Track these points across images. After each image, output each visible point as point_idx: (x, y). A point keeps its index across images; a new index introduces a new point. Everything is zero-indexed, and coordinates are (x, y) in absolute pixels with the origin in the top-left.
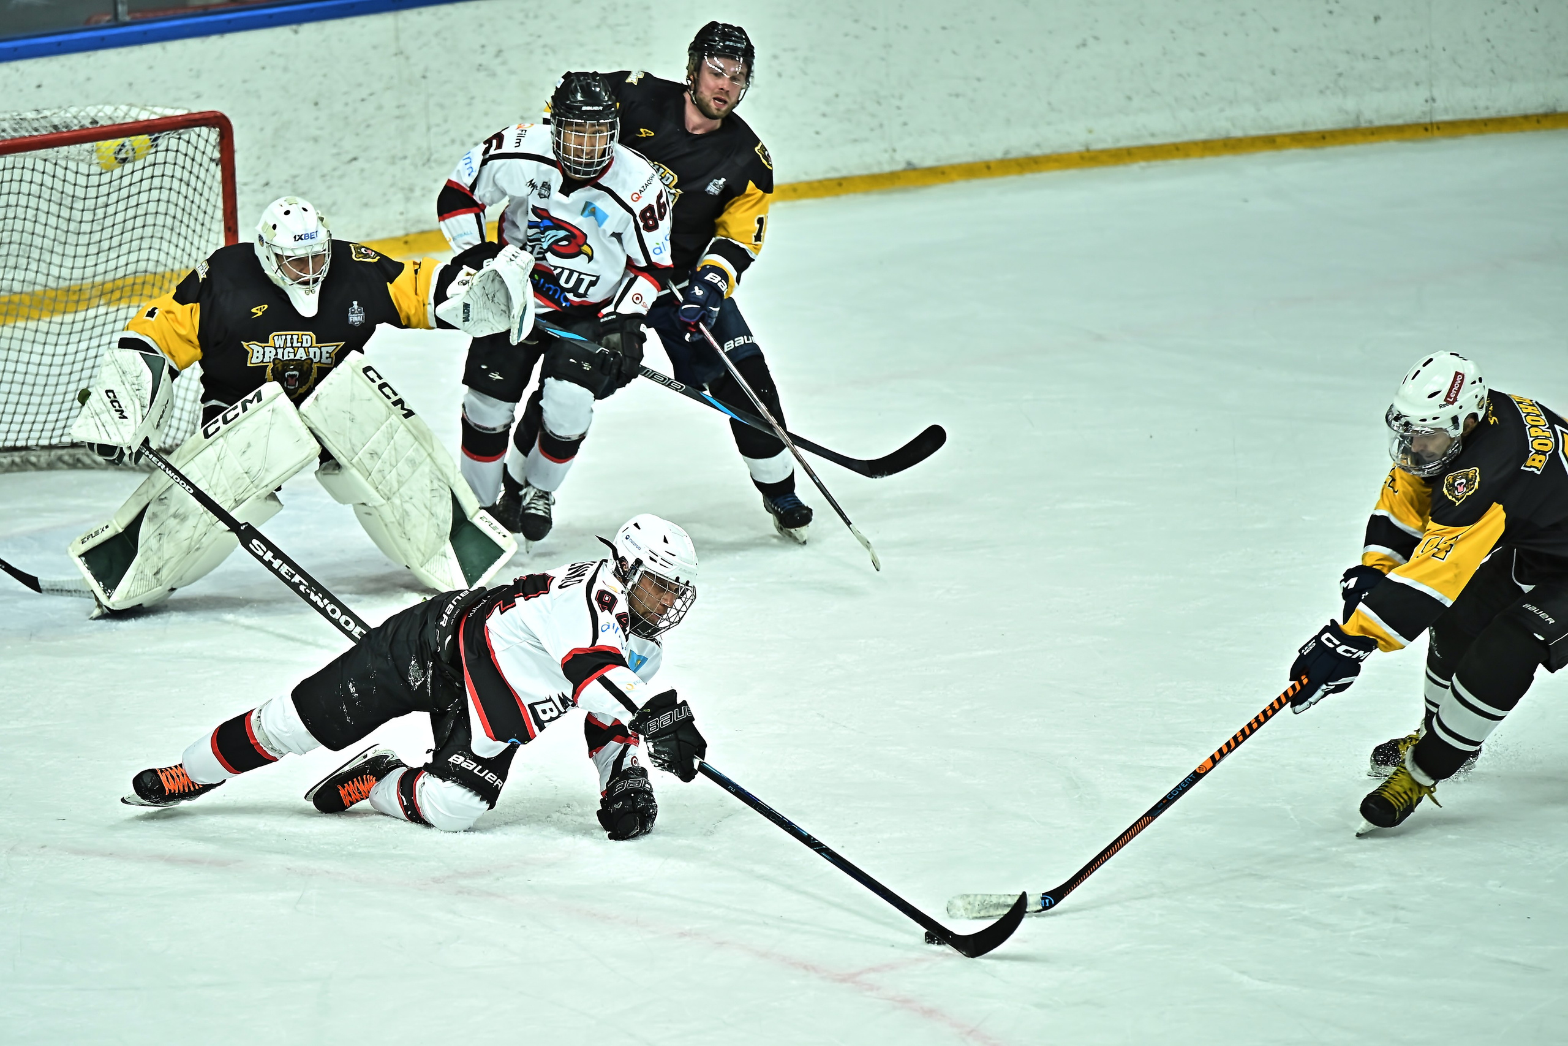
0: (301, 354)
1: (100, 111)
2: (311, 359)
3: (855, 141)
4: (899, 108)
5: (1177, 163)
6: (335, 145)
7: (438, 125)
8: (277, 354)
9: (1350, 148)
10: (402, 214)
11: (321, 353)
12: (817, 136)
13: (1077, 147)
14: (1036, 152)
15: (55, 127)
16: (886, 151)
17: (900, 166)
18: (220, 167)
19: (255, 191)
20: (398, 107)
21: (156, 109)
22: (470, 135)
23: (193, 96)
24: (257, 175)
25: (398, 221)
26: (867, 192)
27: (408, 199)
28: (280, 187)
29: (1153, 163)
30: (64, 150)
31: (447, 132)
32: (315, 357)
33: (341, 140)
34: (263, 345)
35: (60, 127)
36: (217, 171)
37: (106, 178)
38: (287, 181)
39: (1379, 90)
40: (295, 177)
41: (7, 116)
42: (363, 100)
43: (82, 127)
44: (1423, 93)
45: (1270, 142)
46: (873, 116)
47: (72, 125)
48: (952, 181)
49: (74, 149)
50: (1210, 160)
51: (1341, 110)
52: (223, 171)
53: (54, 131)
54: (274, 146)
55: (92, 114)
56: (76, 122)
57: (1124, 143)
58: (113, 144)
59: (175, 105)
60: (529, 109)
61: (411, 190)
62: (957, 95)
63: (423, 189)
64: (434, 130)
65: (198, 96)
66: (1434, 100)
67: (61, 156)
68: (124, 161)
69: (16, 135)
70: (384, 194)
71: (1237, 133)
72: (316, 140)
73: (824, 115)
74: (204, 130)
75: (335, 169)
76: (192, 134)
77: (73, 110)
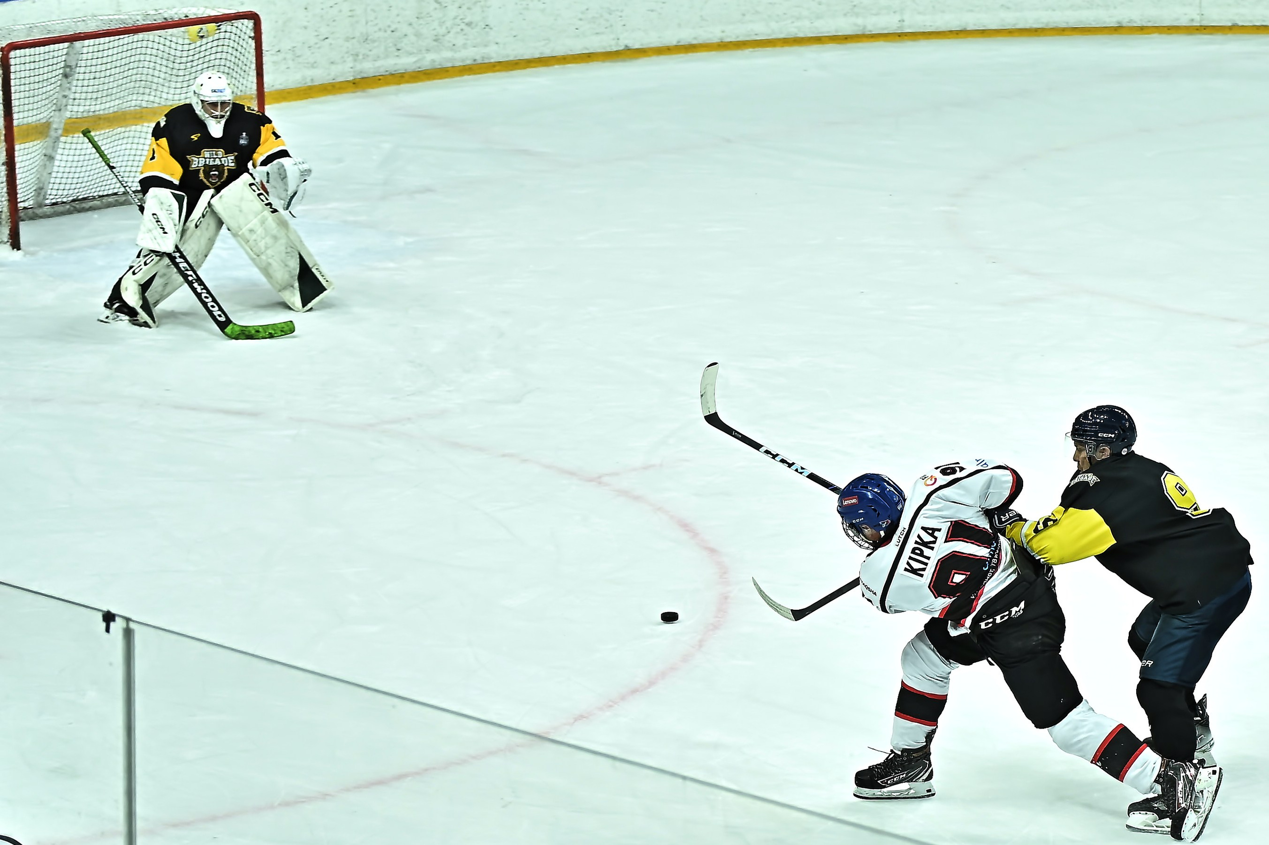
0: (218, 162)
1: (190, 10)
2: (223, 164)
3: (597, 33)
4: (621, 17)
5: (769, 50)
6: (316, 31)
7: (372, 21)
8: (206, 162)
9: (860, 45)
10: (352, 68)
11: (228, 160)
12: (577, 30)
13: (716, 40)
14: (694, 42)
15: (165, 19)
16: (614, 39)
17: (622, 48)
18: (254, 41)
19: (272, 55)
20: (351, 11)
21: (219, 10)
22: (389, 26)
23: (239, 4)
24: (273, 46)
25: (350, 72)
26: (603, 61)
27: (355, 60)
28: (286, 53)
29: (756, 49)
30: (170, 31)
31: (377, 24)
32: (225, 163)
33: (319, 28)
34: (199, 157)
35: (168, 18)
36: (252, 43)
37: (192, 46)
38: (290, 50)
39: (876, 15)
40: (294, 47)
41: (139, 13)
42: (331, 7)
43: (180, 19)
44: (897, 17)
45: (818, 40)
46: (607, 20)
47: (174, 18)
48: (649, 56)
49: (175, 31)
50: (787, 49)
51: (856, 25)
52: (256, 43)
53: (165, 21)
54: (283, 31)
55: (185, 12)
56: (176, 16)
57: (741, 39)
58: (196, 28)
59: (231, 8)
60: (421, 13)
61: (357, 55)
62: (652, 11)
63: (364, 55)
64: (370, 23)
65: (242, 4)
66: (903, 21)
67: (168, 34)
68: (202, 37)
69: (145, 23)
70: (343, 57)
71: (801, 35)
72: (305, 28)
73: (581, 20)
74: (246, 21)
75: (316, 44)
76: (238, 23)
77: (175, 10)
